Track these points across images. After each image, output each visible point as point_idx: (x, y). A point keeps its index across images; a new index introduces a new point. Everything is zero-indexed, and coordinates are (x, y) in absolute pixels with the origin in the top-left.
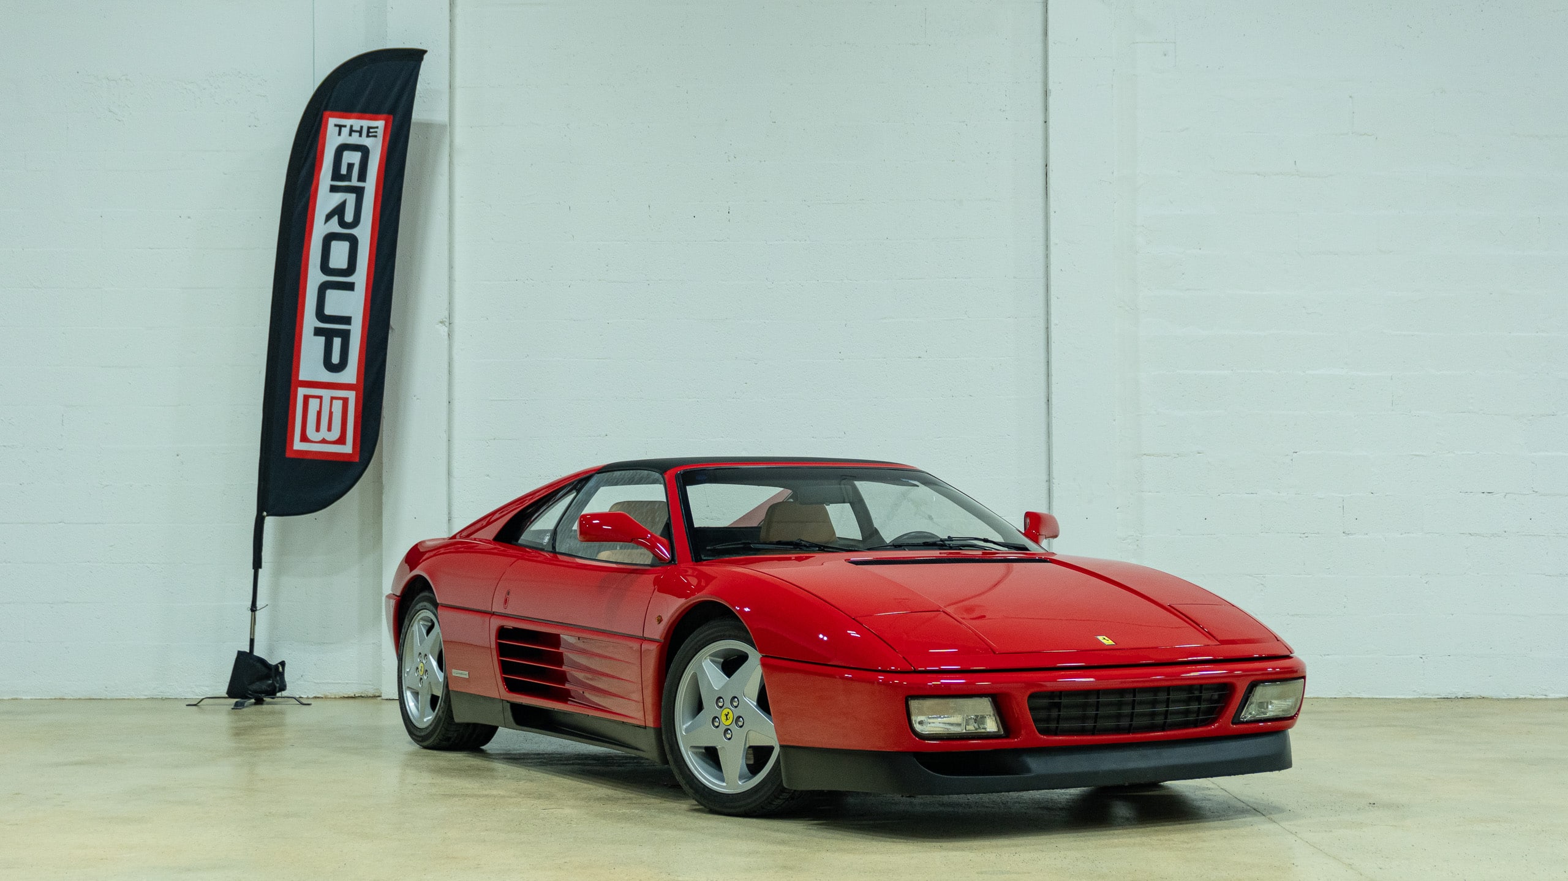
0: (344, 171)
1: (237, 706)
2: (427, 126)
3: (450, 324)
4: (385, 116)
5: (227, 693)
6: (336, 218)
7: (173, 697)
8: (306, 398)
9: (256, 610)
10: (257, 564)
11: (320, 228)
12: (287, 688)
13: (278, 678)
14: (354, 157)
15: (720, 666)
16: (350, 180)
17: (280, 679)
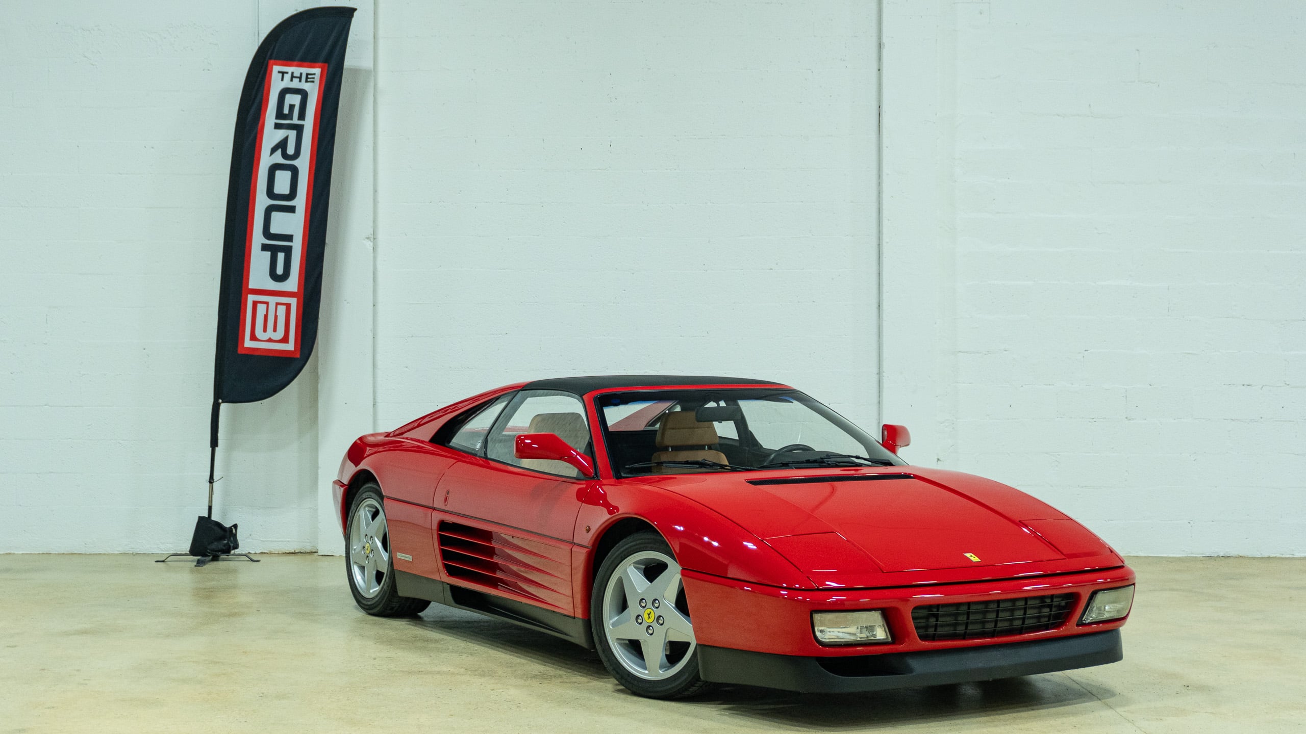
0: (286, 111)
1: (199, 563)
2: (356, 71)
3: (374, 239)
4: (320, 64)
5: (189, 552)
6: (279, 151)
7: (142, 553)
8: (255, 304)
9: (214, 482)
10: (214, 443)
11: (266, 160)
12: (240, 545)
13: (232, 539)
14: (295, 100)
15: (643, 573)
16: (291, 119)
17: (234, 539)
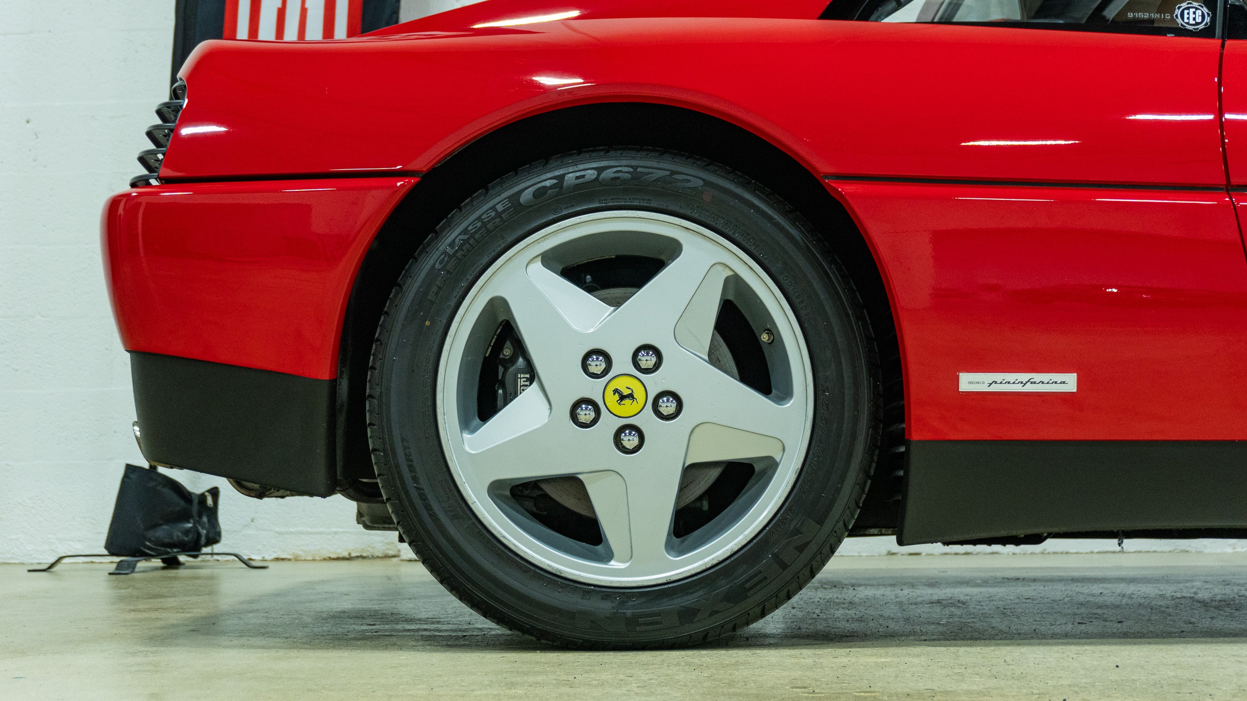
1: (121, 570)
5: (106, 547)
12: (223, 534)
13: (205, 519)
17: (209, 521)
